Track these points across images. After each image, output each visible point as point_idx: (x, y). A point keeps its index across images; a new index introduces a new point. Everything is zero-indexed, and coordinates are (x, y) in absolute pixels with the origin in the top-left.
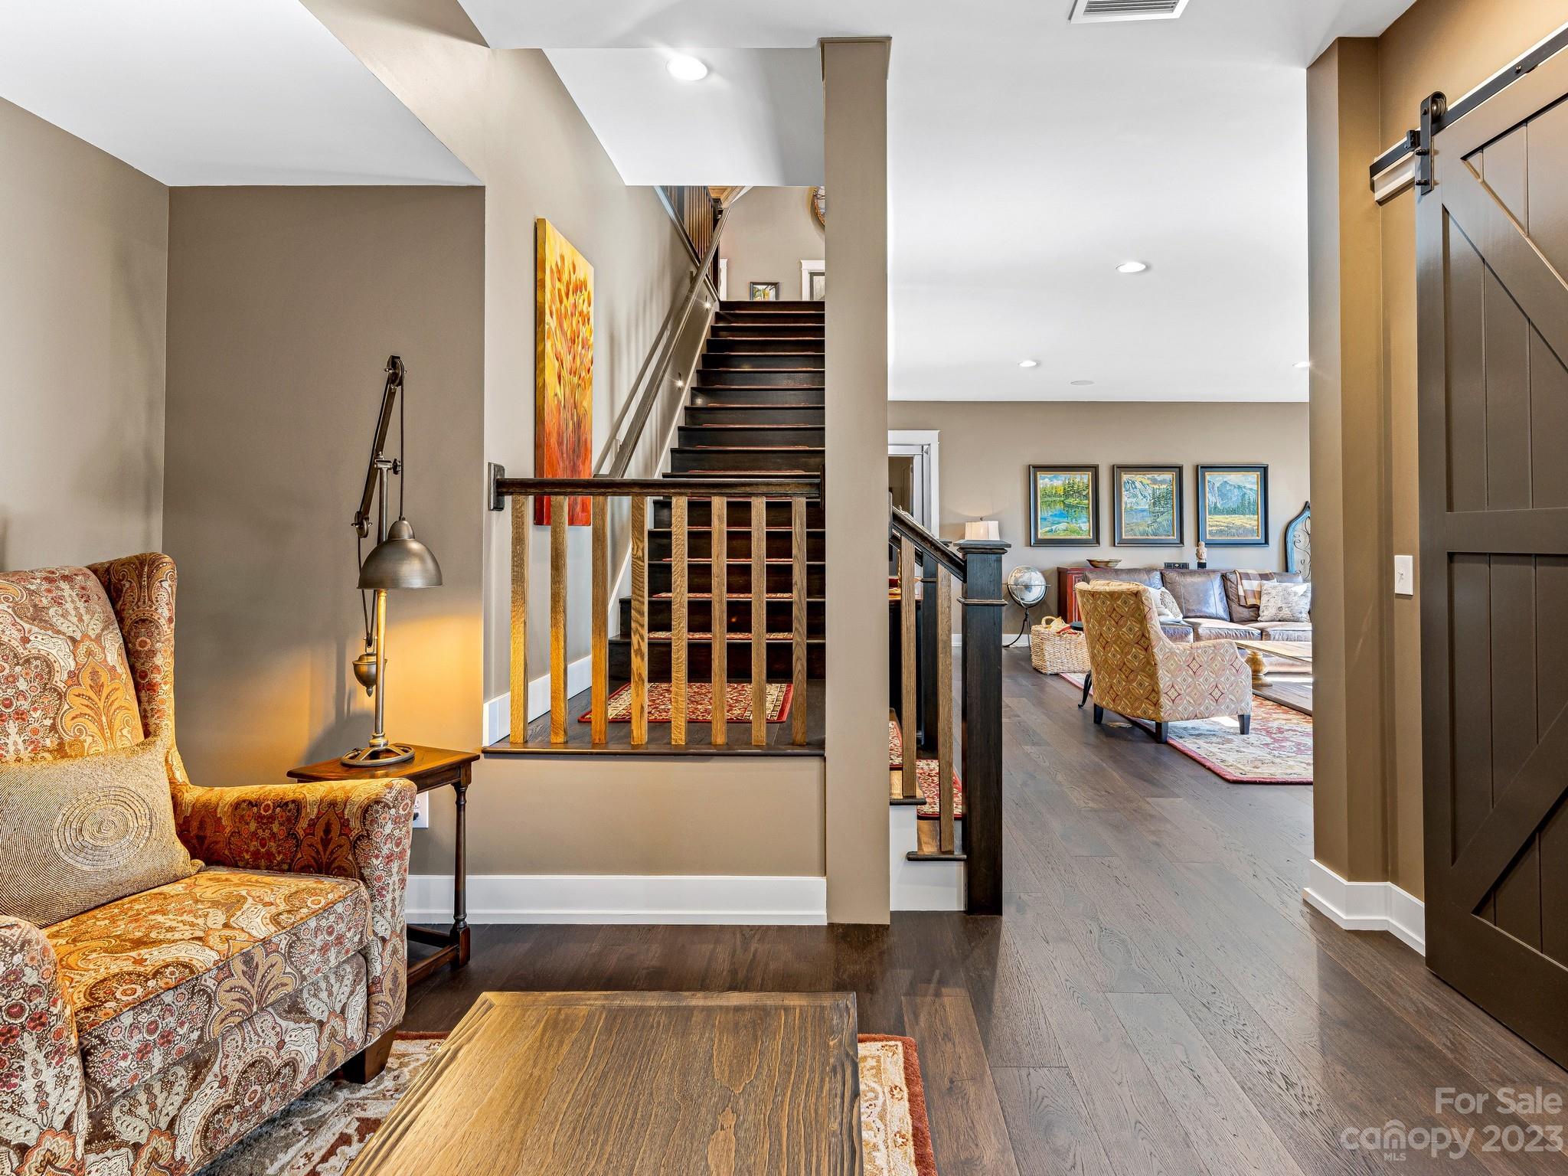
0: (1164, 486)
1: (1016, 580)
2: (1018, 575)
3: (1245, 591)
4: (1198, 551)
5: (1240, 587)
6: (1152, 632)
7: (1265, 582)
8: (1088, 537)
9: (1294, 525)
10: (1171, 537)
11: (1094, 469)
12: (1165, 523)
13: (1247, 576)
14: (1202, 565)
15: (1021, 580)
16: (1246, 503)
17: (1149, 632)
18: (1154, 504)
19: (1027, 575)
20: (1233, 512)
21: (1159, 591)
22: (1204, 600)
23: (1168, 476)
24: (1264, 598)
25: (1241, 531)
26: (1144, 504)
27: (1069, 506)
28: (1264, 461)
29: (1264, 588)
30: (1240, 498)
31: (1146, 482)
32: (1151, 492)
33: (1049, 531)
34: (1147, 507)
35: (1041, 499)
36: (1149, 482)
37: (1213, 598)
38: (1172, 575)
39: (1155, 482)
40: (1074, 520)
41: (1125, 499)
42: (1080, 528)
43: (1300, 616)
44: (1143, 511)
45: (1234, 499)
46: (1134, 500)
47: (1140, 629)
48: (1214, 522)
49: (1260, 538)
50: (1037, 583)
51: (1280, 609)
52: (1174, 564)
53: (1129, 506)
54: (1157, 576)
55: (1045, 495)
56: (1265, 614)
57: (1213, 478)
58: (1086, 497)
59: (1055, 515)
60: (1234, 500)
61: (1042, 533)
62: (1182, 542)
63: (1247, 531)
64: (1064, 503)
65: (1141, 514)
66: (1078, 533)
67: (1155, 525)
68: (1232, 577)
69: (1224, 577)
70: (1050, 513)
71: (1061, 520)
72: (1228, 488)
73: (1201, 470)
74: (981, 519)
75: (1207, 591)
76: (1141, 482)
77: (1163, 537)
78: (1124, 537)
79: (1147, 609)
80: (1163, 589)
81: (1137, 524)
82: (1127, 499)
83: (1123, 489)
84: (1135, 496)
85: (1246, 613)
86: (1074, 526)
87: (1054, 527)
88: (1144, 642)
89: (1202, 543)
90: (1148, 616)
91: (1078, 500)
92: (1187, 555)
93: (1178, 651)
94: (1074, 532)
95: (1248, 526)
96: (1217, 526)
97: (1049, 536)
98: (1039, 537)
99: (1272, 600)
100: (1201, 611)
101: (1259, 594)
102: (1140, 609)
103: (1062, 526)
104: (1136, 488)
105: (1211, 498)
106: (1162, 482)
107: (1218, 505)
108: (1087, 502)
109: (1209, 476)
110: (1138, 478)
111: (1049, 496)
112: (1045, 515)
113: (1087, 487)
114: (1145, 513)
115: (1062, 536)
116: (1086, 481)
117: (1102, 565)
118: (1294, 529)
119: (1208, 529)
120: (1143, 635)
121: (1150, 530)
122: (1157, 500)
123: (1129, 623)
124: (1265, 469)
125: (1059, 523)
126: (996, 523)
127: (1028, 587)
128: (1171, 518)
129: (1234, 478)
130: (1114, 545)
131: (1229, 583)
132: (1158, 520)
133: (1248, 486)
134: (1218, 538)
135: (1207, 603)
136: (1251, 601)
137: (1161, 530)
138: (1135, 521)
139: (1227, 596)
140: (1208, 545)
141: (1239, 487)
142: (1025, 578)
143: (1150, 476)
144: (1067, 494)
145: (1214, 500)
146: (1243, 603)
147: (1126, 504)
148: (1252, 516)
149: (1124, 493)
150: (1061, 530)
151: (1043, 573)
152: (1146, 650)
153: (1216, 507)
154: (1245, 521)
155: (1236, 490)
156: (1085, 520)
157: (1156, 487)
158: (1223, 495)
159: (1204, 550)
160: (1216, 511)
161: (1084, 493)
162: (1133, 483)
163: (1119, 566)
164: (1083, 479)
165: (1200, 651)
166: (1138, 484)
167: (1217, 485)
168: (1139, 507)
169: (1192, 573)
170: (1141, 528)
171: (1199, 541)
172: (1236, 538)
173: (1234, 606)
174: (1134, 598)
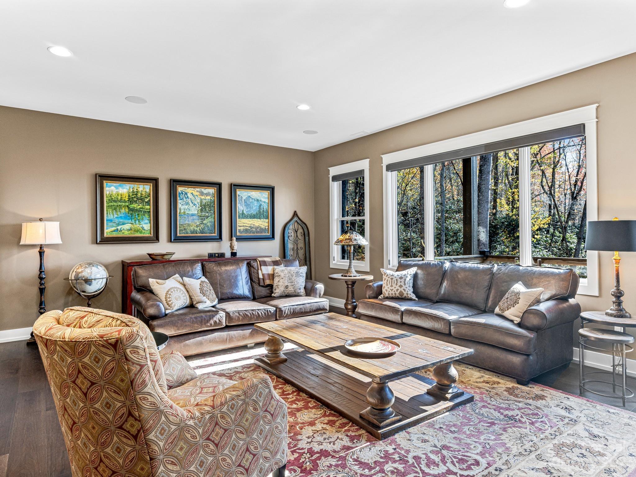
0: (209, 197)
1: (77, 274)
2: (80, 270)
3: (263, 275)
4: (231, 244)
5: (260, 271)
6: (146, 405)
7: (276, 267)
8: (149, 235)
9: (288, 225)
10: (213, 235)
11: (155, 182)
12: (209, 224)
13: (264, 263)
14: (234, 254)
15: (80, 275)
16: (262, 211)
17: (139, 407)
18: (201, 210)
19: (88, 270)
20: (253, 217)
21: (199, 281)
22: (234, 283)
23: (212, 191)
24: (276, 279)
25: (258, 230)
26: (194, 210)
27: (132, 210)
28: (272, 184)
29: (276, 271)
30: (258, 207)
31: (195, 193)
32: (199, 201)
33: (114, 231)
34: (196, 212)
35: (107, 203)
36: (198, 194)
37: (241, 282)
38: (211, 266)
39: (202, 194)
40: (137, 222)
41: (179, 206)
42: (143, 228)
43: (299, 291)
44: (193, 215)
45: (254, 208)
46: (186, 207)
47: (124, 405)
48: (242, 224)
49: (269, 234)
50: (98, 276)
51: (287, 287)
52: (215, 254)
53: (182, 211)
54: (199, 267)
55: (111, 200)
56: (278, 292)
57: (242, 194)
58: (148, 203)
59: (121, 217)
60: (254, 210)
61: (108, 232)
62: (221, 238)
63: (262, 230)
64: (129, 208)
65: (192, 218)
66: (141, 232)
67: (202, 226)
68: (255, 264)
69: (249, 265)
70: (116, 216)
71: (126, 221)
72: (251, 200)
73: (234, 187)
74: (41, 220)
75: (236, 276)
76: (192, 193)
77: (208, 235)
78: (178, 235)
79: (135, 369)
80: (203, 279)
81: (189, 225)
82: (181, 206)
83: (178, 198)
84: (187, 204)
85: (263, 291)
86: (137, 226)
87: (119, 228)
88: (132, 426)
89: (234, 238)
90: (139, 381)
91: (141, 206)
92: (224, 247)
93: (191, 422)
94: (137, 231)
95: (263, 227)
96: (243, 226)
97: (115, 235)
98: (105, 235)
99: (281, 280)
100: (232, 293)
101: (272, 276)
102: (123, 370)
103: (127, 226)
104: (188, 197)
105: (240, 207)
106: (207, 194)
107: (245, 212)
108: (148, 207)
109: (239, 192)
110: (190, 191)
111: (115, 201)
112: (111, 217)
113: (149, 195)
114: (195, 217)
115: (127, 234)
116: (148, 190)
117: (159, 258)
118: (288, 229)
119: (238, 228)
120: (130, 414)
121: (198, 229)
122: (203, 207)
123: (105, 394)
124: (272, 190)
125: (123, 224)
126: (56, 225)
127: (88, 281)
128: (213, 220)
129: (255, 194)
130: (171, 241)
131: (252, 269)
132: (204, 222)
133: (263, 200)
134: (244, 235)
135: (237, 286)
136: (268, 282)
137: (206, 229)
138: (187, 222)
139: (251, 279)
140: (239, 239)
141: (258, 200)
142: (87, 273)
143: (198, 189)
144: (131, 200)
145: (242, 209)
146: (262, 284)
147: (180, 210)
148: (265, 220)
149: (179, 201)
150: (126, 229)
151: (107, 267)
152: (135, 437)
153: (243, 214)
154: (261, 223)
155: (256, 202)
156: (147, 221)
157: (202, 197)
158: (247, 205)
159: (235, 243)
160: (243, 216)
161: (147, 200)
162: (186, 194)
163: (173, 258)
164: (145, 189)
165: (224, 409)
166: (189, 195)
167: (244, 198)
168: (190, 212)
169: (227, 262)
170: (192, 228)
171: (232, 237)
172: (256, 234)
173: (256, 286)
174: (111, 352)
